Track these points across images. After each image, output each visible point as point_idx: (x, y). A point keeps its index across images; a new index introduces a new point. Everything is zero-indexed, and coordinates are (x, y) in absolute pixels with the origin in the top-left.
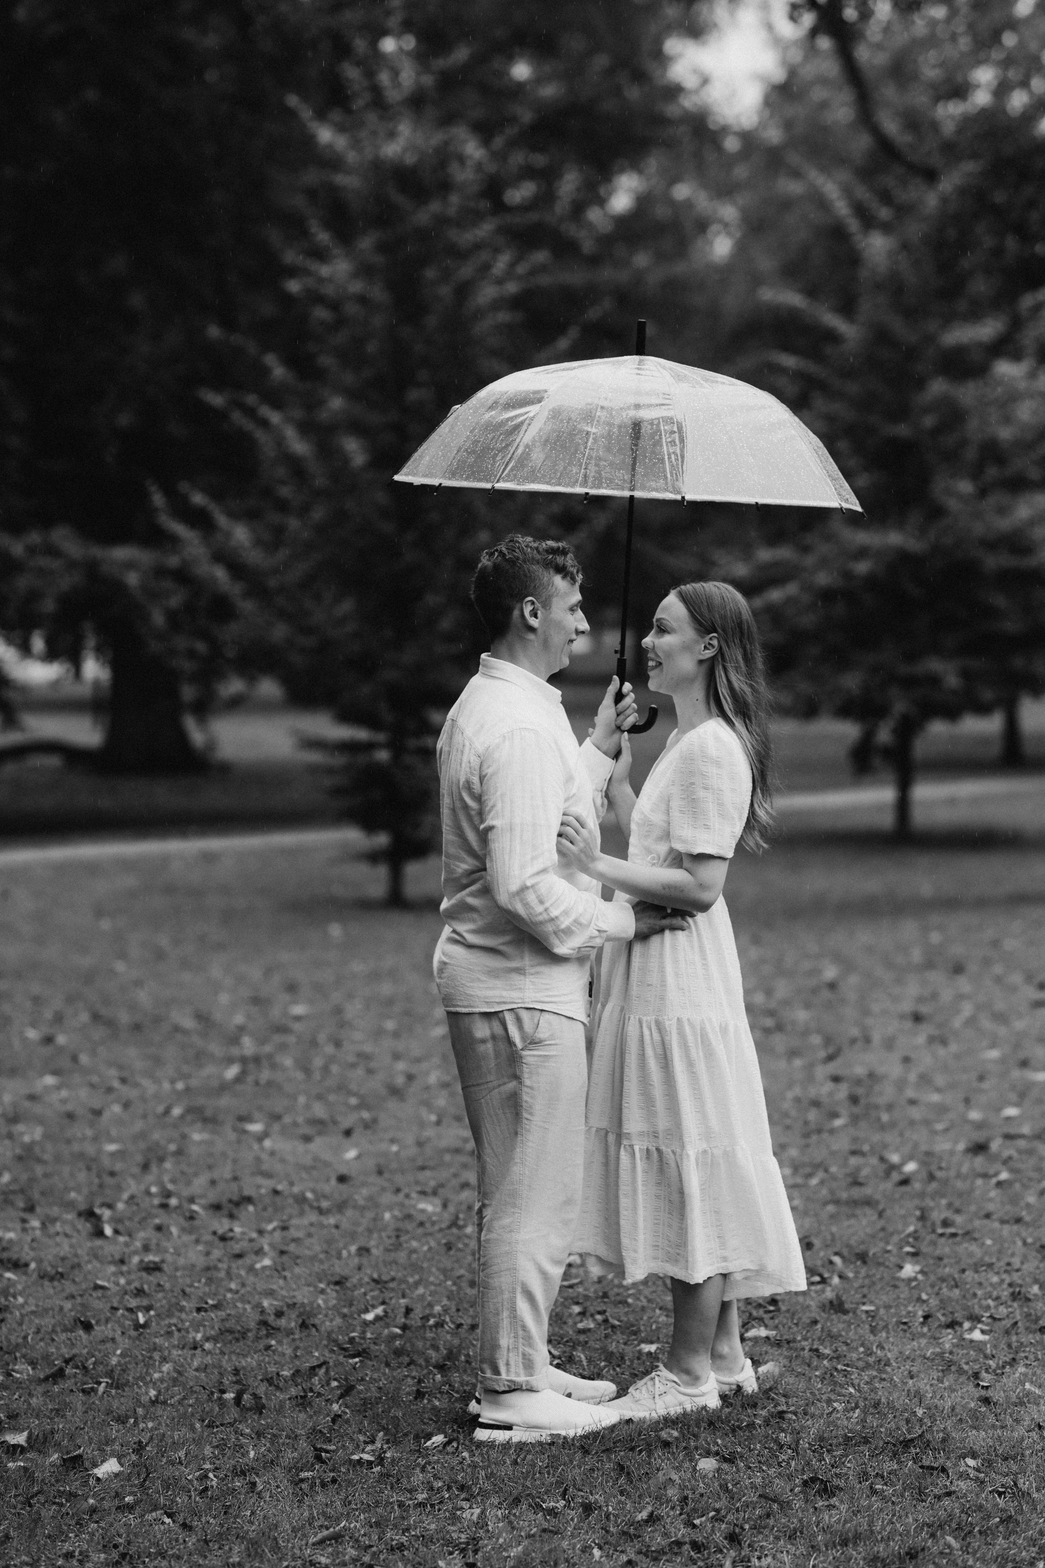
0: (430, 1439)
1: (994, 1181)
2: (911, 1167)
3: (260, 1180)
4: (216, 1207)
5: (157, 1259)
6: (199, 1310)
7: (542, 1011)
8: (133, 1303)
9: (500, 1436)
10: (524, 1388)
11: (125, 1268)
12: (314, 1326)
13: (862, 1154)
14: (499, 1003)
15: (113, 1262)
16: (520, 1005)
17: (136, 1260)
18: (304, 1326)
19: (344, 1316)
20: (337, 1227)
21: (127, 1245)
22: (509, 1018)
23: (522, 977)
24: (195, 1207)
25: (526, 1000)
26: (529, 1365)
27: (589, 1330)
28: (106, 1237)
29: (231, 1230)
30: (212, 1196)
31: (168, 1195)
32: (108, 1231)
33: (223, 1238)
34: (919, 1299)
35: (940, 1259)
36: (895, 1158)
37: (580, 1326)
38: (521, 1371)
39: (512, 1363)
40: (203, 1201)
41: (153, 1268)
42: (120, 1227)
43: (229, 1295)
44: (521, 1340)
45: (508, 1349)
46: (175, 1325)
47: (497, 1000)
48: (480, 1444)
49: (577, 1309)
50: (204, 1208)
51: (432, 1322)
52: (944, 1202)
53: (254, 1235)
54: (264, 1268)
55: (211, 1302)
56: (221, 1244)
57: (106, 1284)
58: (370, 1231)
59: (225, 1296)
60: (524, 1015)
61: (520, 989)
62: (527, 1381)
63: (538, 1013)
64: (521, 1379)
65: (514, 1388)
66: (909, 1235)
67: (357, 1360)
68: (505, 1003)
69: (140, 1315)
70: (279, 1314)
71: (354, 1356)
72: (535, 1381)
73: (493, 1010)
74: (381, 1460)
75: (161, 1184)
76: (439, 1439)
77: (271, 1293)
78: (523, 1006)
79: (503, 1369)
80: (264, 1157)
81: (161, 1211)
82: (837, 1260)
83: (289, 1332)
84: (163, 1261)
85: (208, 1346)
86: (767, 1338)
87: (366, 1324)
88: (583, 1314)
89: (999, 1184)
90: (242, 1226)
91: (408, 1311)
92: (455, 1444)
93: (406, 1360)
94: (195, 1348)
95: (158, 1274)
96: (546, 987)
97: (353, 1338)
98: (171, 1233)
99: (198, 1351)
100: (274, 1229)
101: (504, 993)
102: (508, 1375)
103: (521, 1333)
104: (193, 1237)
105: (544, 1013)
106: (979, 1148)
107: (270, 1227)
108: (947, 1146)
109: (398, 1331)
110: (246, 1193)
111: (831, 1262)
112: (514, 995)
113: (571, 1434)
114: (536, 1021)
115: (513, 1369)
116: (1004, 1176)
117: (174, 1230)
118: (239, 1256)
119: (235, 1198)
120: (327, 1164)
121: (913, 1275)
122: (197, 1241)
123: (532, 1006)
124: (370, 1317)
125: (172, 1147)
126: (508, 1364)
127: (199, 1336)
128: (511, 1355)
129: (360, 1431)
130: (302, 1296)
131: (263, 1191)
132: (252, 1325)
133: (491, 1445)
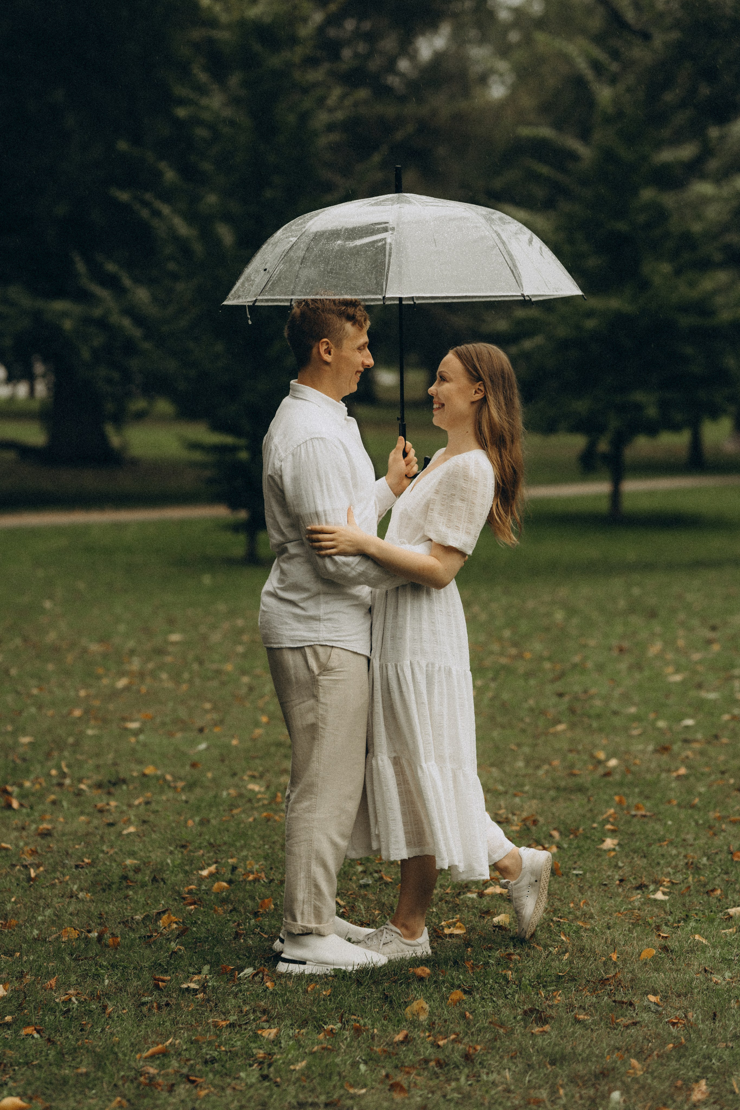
0: (243, 971)
1: (675, 774)
2: (613, 762)
3: (133, 766)
4: (99, 786)
5: (49, 826)
6: (77, 867)
7: (332, 647)
8: (29, 860)
9: (296, 969)
10: (314, 932)
11: (24, 833)
12: (163, 880)
13: (578, 752)
14: (300, 641)
15: (16, 829)
16: (315, 643)
17: (34, 827)
18: (154, 880)
19: (186, 872)
20: (186, 802)
21: (28, 815)
22: (308, 651)
23: (318, 622)
24: (83, 786)
25: (321, 639)
26: (318, 915)
27: (368, 885)
28: (14, 809)
29: (108, 804)
30: (96, 778)
31: (64, 775)
32: (15, 804)
33: (101, 811)
34: (616, 866)
35: (633, 834)
36: (601, 755)
37: (362, 882)
38: (312, 919)
39: (306, 913)
40: (89, 782)
41: (46, 834)
42: (24, 802)
43: (101, 855)
44: (313, 896)
45: (303, 902)
46: (58, 879)
47: (299, 638)
48: (281, 975)
49: (360, 868)
50: (90, 787)
51: (251, 877)
52: (637, 790)
53: (125, 808)
54: (129, 834)
55: (86, 860)
56: (99, 815)
57: (8, 846)
58: (210, 806)
59: (98, 856)
60: (320, 650)
61: (316, 631)
62: (317, 928)
63: (329, 649)
64: (313, 925)
65: (308, 933)
66: (610, 816)
67: (193, 907)
68: (305, 641)
69: (32, 871)
70: (137, 870)
71: (191, 904)
72: (323, 927)
73: (296, 646)
74: (204, 988)
75: (59, 768)
76: (249, 971)
77: (132, 854)
78: (318, 643)
79: (299, 917)
80: (138, 748)
81: (57, 789)
82: (556, 834)
83: (143, 885)
84: (54, 828)
85: (81, 895)
86: (501, 894)
87: (202, 879)
88: (364, 872)
89: (679, 777)
90: (117, 800)
91: (234, 868)
92: (261, 975)
93: (231, 907)
94: (72, 897)
95: (49, 839)
96: (336, 629)
97: (192, 890)
98: (63, 806)
99: (74, 900)
100: (140, 804)
101: (305, 634)
102: (302, 922)
103: (313, 890)
104: (79, 809)
105: (334, 649)
106: (664, 749)
107: (137, 802)
108: (640, 747)
109: (225, 884)
110: (122, 776)
111: (551, 836)
112: (312, 635)
113: (350, 968)
114: (328, 654)
115: (306, 917)
116: (683, 771)
117: (65, 804)
118: (111, 825)
119: (113, 780)
120: (184, 754)
121: (612, 847)
122: (82, 813)
123: (324, 644)
124: (205, 873)
125: (71, 740)
126: (302, 914)
127: (75, 887)
128: (305, 906)
129: (190, 964)
130: (156, 856)
131: (135, 774)
132: (116, 879)
133: (288, 976)
